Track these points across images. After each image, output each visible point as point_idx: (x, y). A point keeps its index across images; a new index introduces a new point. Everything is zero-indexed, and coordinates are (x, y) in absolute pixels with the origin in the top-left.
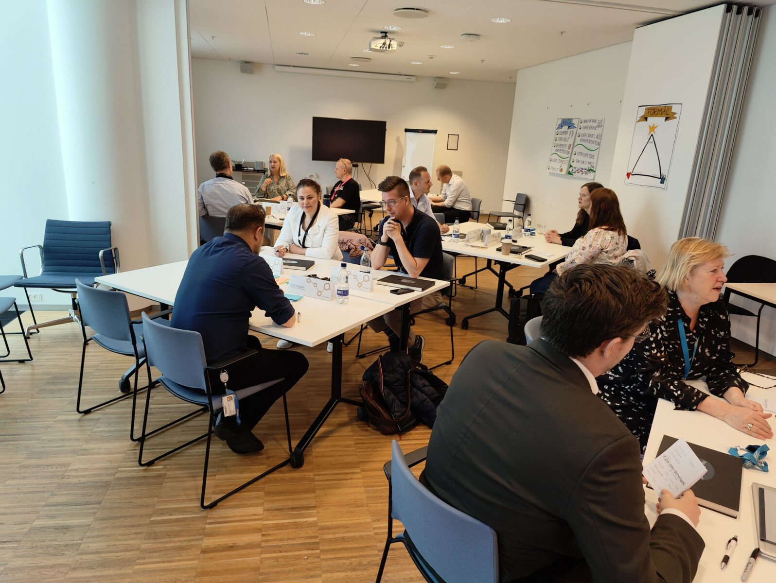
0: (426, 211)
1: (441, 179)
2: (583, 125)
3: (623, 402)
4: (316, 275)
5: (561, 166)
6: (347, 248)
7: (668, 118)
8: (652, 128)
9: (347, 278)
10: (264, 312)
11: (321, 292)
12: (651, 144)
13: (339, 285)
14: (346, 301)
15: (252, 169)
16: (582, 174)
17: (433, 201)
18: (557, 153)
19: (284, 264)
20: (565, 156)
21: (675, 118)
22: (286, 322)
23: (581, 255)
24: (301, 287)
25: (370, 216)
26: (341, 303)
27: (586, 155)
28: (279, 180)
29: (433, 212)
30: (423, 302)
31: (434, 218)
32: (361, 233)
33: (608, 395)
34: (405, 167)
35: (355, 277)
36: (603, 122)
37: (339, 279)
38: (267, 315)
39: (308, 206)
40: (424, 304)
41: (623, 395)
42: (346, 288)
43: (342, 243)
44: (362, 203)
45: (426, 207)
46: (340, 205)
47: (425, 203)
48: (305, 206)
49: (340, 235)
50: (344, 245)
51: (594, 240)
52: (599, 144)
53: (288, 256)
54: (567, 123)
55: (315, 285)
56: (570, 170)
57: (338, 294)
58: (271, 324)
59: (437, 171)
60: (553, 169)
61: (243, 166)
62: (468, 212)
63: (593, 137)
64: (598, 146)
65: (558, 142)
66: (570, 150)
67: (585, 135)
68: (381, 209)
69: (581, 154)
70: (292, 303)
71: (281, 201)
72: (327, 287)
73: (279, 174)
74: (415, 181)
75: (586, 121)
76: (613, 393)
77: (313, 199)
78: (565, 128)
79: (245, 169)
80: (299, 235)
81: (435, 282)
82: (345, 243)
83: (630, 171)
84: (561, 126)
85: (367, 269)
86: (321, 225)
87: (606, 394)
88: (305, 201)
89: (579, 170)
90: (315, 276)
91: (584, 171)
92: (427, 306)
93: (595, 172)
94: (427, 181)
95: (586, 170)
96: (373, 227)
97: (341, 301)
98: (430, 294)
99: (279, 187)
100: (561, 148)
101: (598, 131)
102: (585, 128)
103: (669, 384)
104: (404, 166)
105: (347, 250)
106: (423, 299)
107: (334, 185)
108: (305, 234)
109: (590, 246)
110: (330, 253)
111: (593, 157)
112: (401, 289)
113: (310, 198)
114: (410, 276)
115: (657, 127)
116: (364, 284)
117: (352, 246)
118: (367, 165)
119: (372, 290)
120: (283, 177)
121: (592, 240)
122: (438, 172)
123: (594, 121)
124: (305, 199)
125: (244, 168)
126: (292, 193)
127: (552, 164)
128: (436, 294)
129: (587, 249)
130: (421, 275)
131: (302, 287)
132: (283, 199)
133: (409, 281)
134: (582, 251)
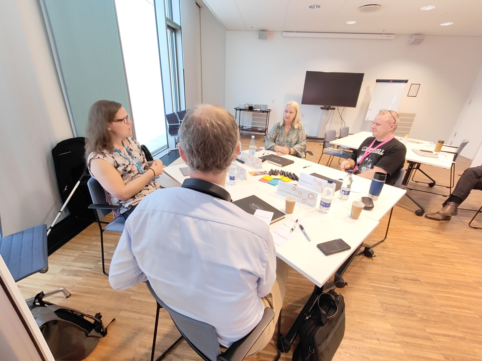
15: (259, 110)
28: (290, 132)
99: (289, 139)
104: (369, 110)
118: (341, 108)
125: (254, 109)
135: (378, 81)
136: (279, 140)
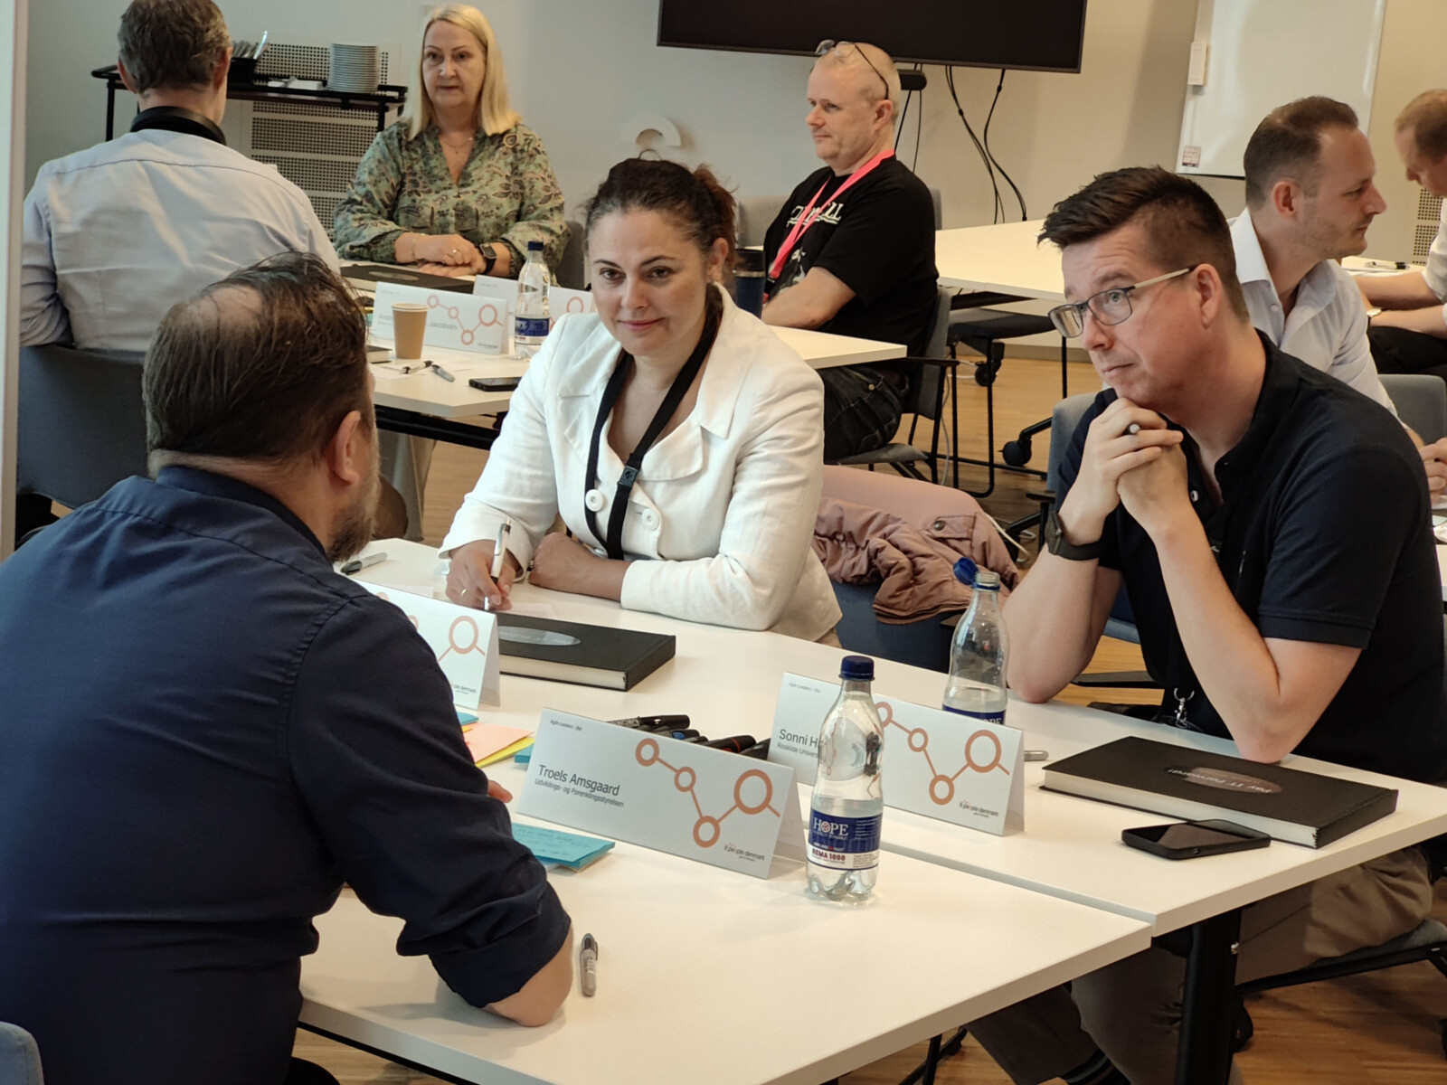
0: (1339, 359)
1: (1424, 177)
4: (684, 721)
6: (862, 567)
9: (873, 745)
10: (395, 926)
11: (715, 823)
13: (823, 786)
14: (860, 880)
15: (313, 86)
17: (1375, 303)
19: (507, 648)
22: (517, 989)
24: (599, 790)
25: (986, 376)
26: (831, 895)
28: (471, 159)
29: (1381, 370)
30: (1317, 913)
31: (1385, 401)
32: (935, 481)
34: (1208, 89)
35: (918, 740)
37: (825, 751)
38: (407, 946)
39: (650, 316)
40: (1323, 927)
42: (863, 803)
43: (832, 538)
44: (946, 303)
45: (1338, 338)
46: (820, 311)
47: (1334, 310)
48: (626, 315)
49: (828, 490)
50: (847, 550)
53: (527, 602)
55: (686, 782)
57: (815, 838)
58: (430, 998)
59: (1401, 126)
61: (259, 70)
68: (1051, 339)
70: (555, 880)
71: (480, 281)
72: (753, 792)
73: (475, 124)
74: (1279, 184)
77: (677, 281)
79: (273, 84)
80: (592, 481)
81: (1395, 792)
82: (850, 537)
85: (987, 697)
86: (718, 429)
88: (626, 291)
90: (677, 725)
92: (1337, 938)
94: (1351, 182)
96: (999, 445)
97: (831, 879)
98: (1362, 865)
99: (470, 200)
104: (1198, 89)
105: (860, 577)
106: (1315, 894)
107: (787, 194)
108: (627, 474)
110: (766, 592)
112: (1190, 823)
113: (655, 271)
114: (1243, 746)
116: (969, 786)
117: (891, 555)
118: (976, 81)
119: (1014, 823)
120: (497, 138)
122: (1410, 133)
124: (630, 280)
125: (267, 78)
126: (545, 238)
128: (1396, 868)
130: (1303, 749)
131: (607, 789)
132: (489, 269)
133: (1235, 782)
136: (417, 204)
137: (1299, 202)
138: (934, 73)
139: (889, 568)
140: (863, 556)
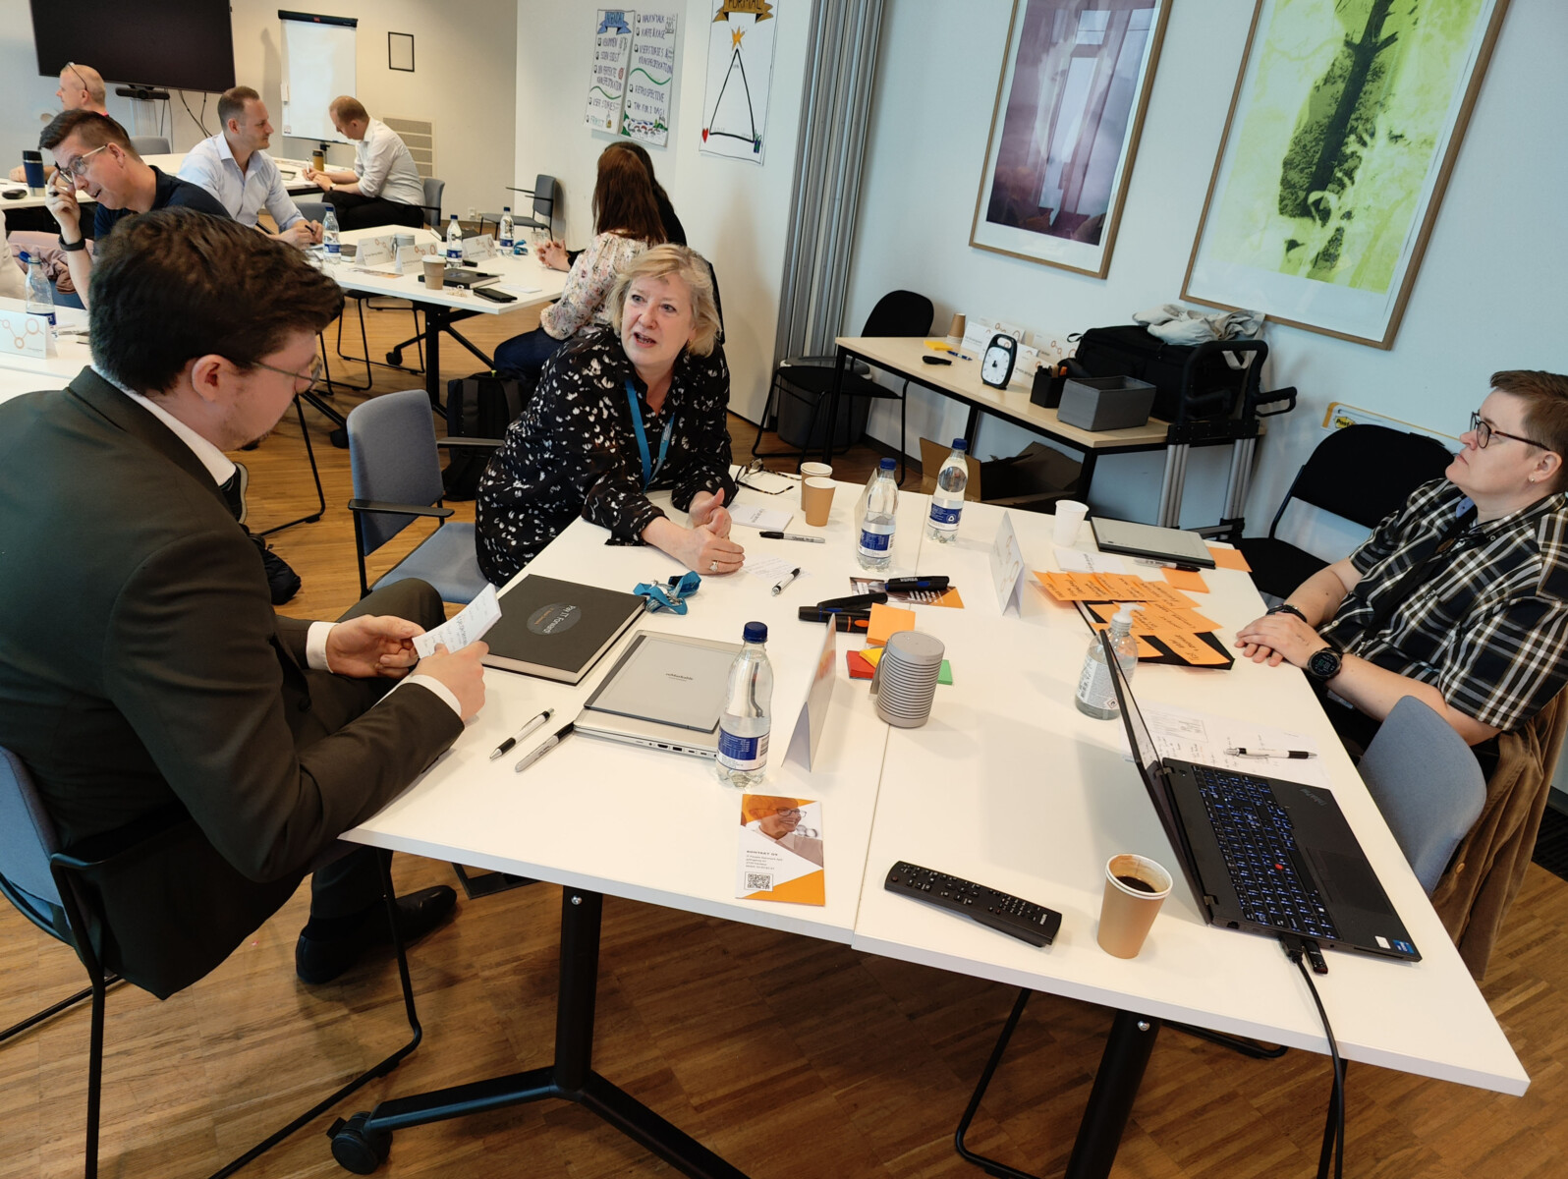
1: (343, 130)
2: (643, 26)
3: (537, 538)
5: (609, 115)
7: (760, 15)
8: (737, 37)
12: (736, 69)
16: (646, 133)
18: (601, 85)
20: (614, 93)
21: (770, 16)
23: (580, 288)
27: (651, 92)
33: (514, 530)
36: (674, 23)
41: (538, 526)
51: (601, 256)
52: (670, 70)
54: (614, 20)
56: (626, 124)
60: (595, 120)
62: (417, 208)
63: (661, 54)
64: (670, 75)
65: (601, 62)
66: (623, 82)
67: (645, 48)
69: (641, 89)
74: (231, 120)
75: (646, 19)
76: (521, 525)
78: (612, 32)
83: (707, 126)
84: (605, 27)
87: (510, 528)
89: (641, 126)
91: (649, 127)
93: (666, 129)
95: (651, 127)
100: (607, 76)
101: (666, 43)
102: (647, 32)
103: (609, 499)
109: (595, 269)
111: (661, 97)
115: (744, 32)
121: (597, 257)
123: (660, 19)
127: (593, 111)
129: (590, 274)
134: (582, 280)
135: (284, 15)
137: (239, 127)
138: (173, 93)
139: (60, 271)
140: (51, 268)
